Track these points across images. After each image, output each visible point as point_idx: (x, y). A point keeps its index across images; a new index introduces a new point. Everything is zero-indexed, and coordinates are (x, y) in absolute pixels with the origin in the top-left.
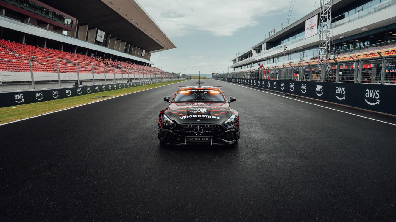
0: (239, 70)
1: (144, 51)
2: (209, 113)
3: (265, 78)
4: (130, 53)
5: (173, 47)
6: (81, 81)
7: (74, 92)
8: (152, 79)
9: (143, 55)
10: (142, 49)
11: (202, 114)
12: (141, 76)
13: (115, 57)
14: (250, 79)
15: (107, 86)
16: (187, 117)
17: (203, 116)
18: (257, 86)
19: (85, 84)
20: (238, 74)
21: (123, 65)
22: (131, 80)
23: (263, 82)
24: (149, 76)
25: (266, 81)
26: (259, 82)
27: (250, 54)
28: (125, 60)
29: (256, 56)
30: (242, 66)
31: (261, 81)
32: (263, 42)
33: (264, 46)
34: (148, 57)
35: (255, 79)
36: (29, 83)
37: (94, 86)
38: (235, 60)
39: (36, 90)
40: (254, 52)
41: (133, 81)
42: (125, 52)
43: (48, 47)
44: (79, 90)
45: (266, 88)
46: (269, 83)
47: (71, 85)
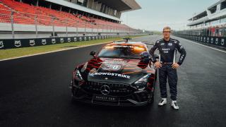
0: (194, 28)
1: (116, 11)
2: (120, 72)
3: (214, 35)
4: (104, 13)
5: (139, 8)
6: (56, 34)
7: (49, 42)
8: (118, 33)
9: (115, 14)
10: (114, 9)
11: (112, 72)
12: (109, 31)
13: (92, 15)
14: (201, 36)
15: (78, 38)
16: (96, 74)
17: (113, 74)
18: (206, 42)
19: (59, 36)
20: (191, 31)
21: (97, 21)
22: (99, 34)
23: (212, 39)
24: (115, 31)
25: (215, 38)
26: (208, 39)
27: (204, 14)
28: (100, 17)
29: (210, 16)
30: (197, 24)
31: (210, 38)
32: (218, 3)
33: (219, 7)
34: (118, 16)
35: (205, 36)
36: (9, 32)
37: (67, 38)
38: (191, 19)
39: (15, 38)
40: (209, 13)
41: (102, 34)
42: (101, 11)
43: (39, 5)
44: (53, 40)
45: (214, 44)
46: (217, 40)
47: (48, 36)
